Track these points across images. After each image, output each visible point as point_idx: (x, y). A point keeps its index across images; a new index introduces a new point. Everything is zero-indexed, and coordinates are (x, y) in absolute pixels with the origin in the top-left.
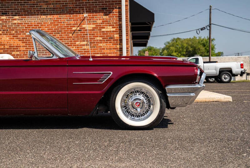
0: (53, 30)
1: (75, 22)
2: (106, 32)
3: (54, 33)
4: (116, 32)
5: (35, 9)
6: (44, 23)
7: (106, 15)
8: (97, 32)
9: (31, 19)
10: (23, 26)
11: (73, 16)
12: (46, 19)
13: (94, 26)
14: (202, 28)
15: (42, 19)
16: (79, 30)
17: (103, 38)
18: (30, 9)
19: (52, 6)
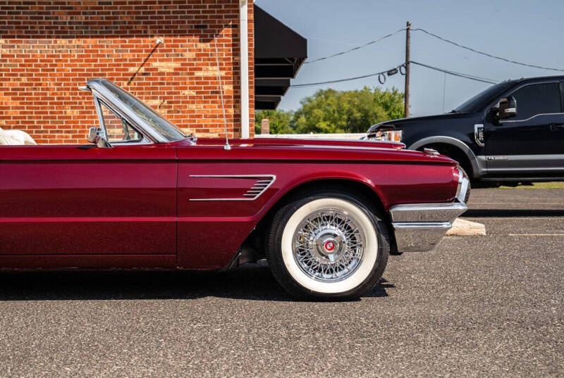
0: (85, 72)
1: (134, 56)
2: (206, 78)
3: (86, 78)
4: (226, 78)
5: (44, 23)
6: (64, 56)
7: (205, 41)
8: (185, 79)
9: (33, 47)
10: (16, 61)
11: (130, 42)
12: (68, 47)
13: (178, 65)
14: (391, 71)
15: (59, 47)
16: (144, 74)
17: (197, 93)
18: (30, 23)
19: (82, 18)
